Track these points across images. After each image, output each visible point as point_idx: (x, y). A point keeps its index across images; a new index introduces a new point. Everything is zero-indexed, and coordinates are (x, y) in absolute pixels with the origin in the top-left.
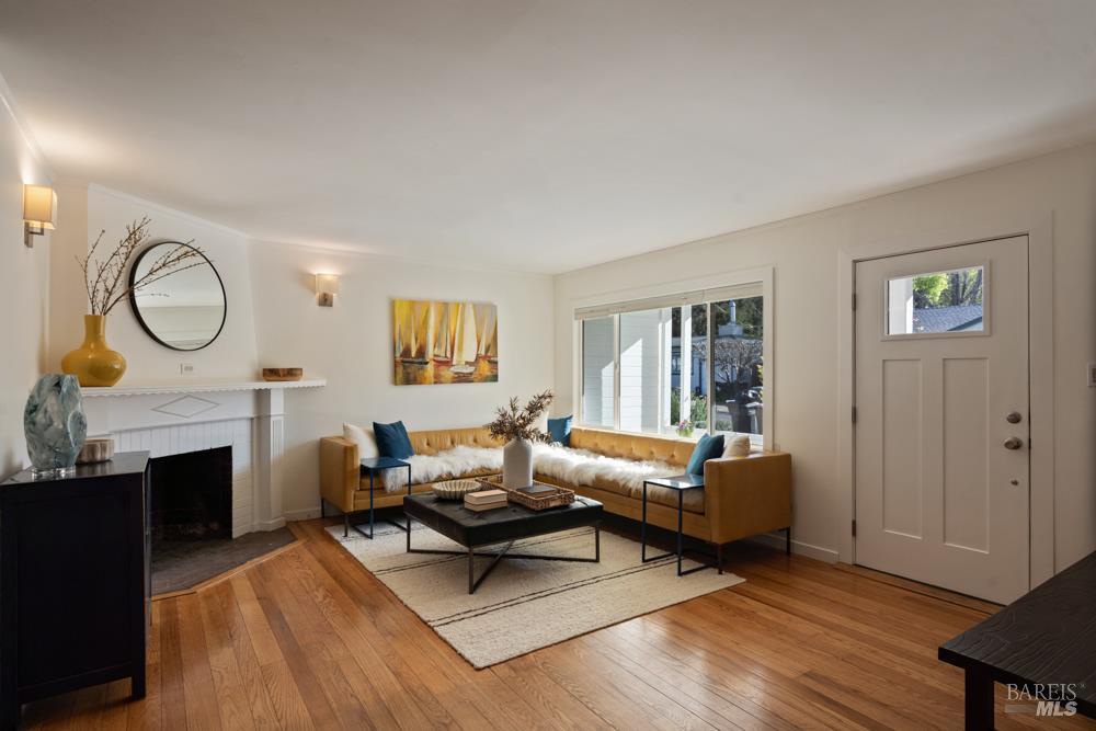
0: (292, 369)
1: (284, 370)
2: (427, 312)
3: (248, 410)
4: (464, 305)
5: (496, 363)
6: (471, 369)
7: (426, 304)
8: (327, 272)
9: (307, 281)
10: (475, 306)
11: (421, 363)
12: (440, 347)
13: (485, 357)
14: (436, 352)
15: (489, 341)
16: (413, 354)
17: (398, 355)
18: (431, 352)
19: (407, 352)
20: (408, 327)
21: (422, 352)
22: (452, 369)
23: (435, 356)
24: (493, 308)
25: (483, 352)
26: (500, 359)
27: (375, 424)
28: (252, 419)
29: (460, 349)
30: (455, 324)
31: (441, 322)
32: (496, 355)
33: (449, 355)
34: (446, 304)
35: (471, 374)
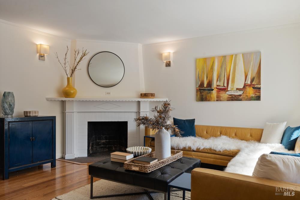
2: (213, 62)
3: (135, 109)
4: (236, 55)
5: (260, 88)
6: (240, 93)
7: (213, 59)
10: (243, 55)
11: (209, 90)
12: (220, 81)
13: (250, 86)
14: (218, 84)
15: (254, 74)
16: (205, 85)
17: (198, 86)
18: (214, 85)
19: (202, 85)
20: (203, 72)
21: (210, 84)
22: (227, 93)
23: (217, 86)
24: (258, 54)
25: (249, 82)
26: (262, 86)
27: (174, 118)
28: (137, 112)
29: (233, 81)
30: (230, 67)
31: (221, 67)
32: (259, 83)
33: (226, 85)
34: (224, 57)
35: (240, 95)
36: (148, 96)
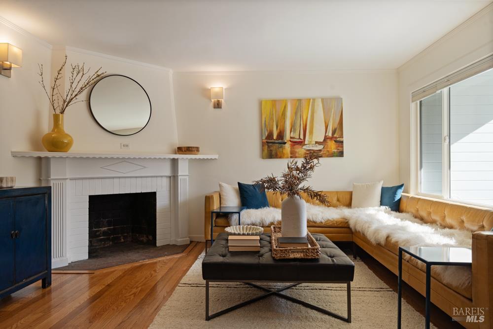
0: (189, 147)
1: (185, 147)
2: (285, 107)
3: (167, 172)
4: (314, 100)
5: (342, 142)
6: (320, 147)
7: (284, 102)
8: (217, 86)
9: (206, 93)
10: (323, 100)
11: (280, 143)
12: (295, 131)
13: (331, 138)
14: (292, 135)
15: (336, 125)
16: (275, 137)
17: (264, 138)
18: (288, 136)
19: (270, 135)
20: (272, 119)
21: (281, 135)
22: (304, 147)
23: (291, 138)
24: (339, 100)
25: (330, 135)
26: (345, 140)
27: (239, 183)
28: (170, 177)
29: (311, 132)
30: (306, 114)
31: (296, 113)
32: (342, 136)
33: (302, 137)
34: (300, 100)
35: (320, 151)
36: (192, 151)
